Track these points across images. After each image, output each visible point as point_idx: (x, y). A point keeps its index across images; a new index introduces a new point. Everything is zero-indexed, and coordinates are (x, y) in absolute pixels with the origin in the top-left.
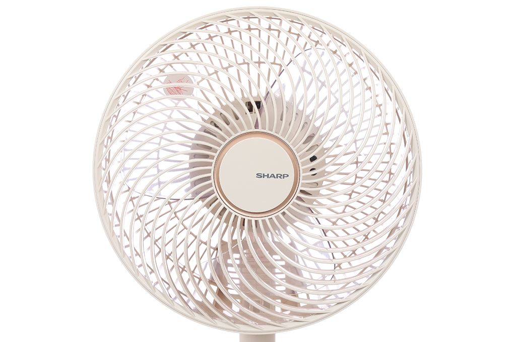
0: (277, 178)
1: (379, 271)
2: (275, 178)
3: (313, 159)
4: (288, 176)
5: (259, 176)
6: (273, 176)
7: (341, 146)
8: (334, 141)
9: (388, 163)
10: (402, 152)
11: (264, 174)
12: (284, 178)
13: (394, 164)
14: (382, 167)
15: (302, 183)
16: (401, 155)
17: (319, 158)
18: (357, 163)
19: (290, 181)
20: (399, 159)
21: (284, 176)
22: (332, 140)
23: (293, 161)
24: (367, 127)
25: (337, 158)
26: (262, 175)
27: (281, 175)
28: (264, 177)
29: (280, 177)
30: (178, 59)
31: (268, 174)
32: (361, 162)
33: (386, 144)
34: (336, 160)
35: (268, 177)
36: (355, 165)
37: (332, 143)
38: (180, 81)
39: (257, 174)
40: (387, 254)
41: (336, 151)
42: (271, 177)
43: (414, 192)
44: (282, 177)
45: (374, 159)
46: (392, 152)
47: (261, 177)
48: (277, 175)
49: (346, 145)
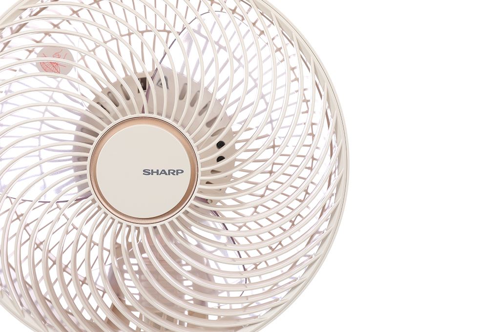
0: (169, 174)
1: (300, 284)
2: (166, 174)
3: (220, 145)
4: (182, 172)
5: (147, 172)
6: (163, 172)
7: (252, 129)
8: (243, 124)
9: (310, 146)
10: (325, 135)
11: (152, 170)
12: (177, 174)
13: (317, 148)
14: (304, 151)
15: (201, 180)
16: (325, 138)
17: (228, 143)
18: (274, 147)
19: (186, 178)
20: (323, 143)
21: (177, 172)
22: (240, 123)
23: (189, 153)
24: (281, 106)
25: (249, 143)
26: (150, 172)
27: (174, 171)
28: (152, 174)
29: (173, 173)
30: (59, 28)
31: (158, 170)
32: (279, 146)
33: (306, 124)
34: (247, 145)
35: (158, 174)
36: (272, 149)
37: (241, 126)
38: (57, 55)
39: (144, 171)
40: (310, 263)
41: (246, 135)
42: (161, 173)
43: (341, 186)
44: (175, 173)
45: (294, 141)
46: (314, 133)
47: (149, 174)
48: (169, 171)
49: (257, 127)
